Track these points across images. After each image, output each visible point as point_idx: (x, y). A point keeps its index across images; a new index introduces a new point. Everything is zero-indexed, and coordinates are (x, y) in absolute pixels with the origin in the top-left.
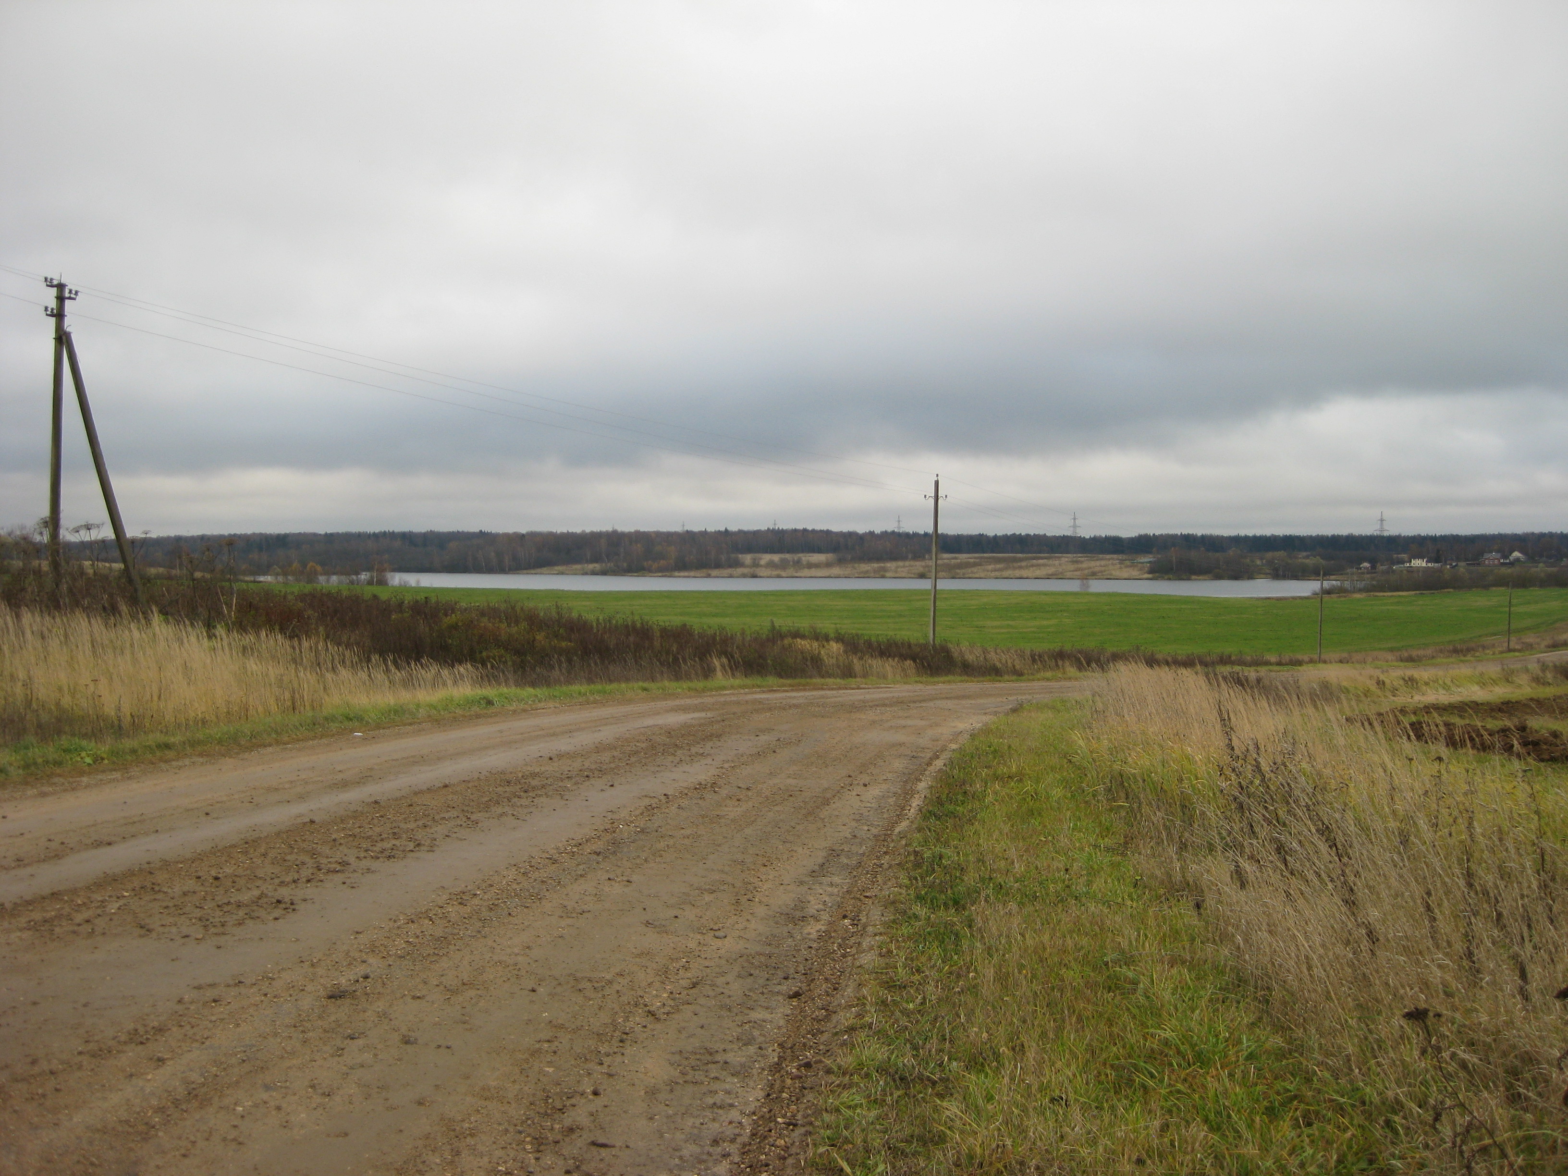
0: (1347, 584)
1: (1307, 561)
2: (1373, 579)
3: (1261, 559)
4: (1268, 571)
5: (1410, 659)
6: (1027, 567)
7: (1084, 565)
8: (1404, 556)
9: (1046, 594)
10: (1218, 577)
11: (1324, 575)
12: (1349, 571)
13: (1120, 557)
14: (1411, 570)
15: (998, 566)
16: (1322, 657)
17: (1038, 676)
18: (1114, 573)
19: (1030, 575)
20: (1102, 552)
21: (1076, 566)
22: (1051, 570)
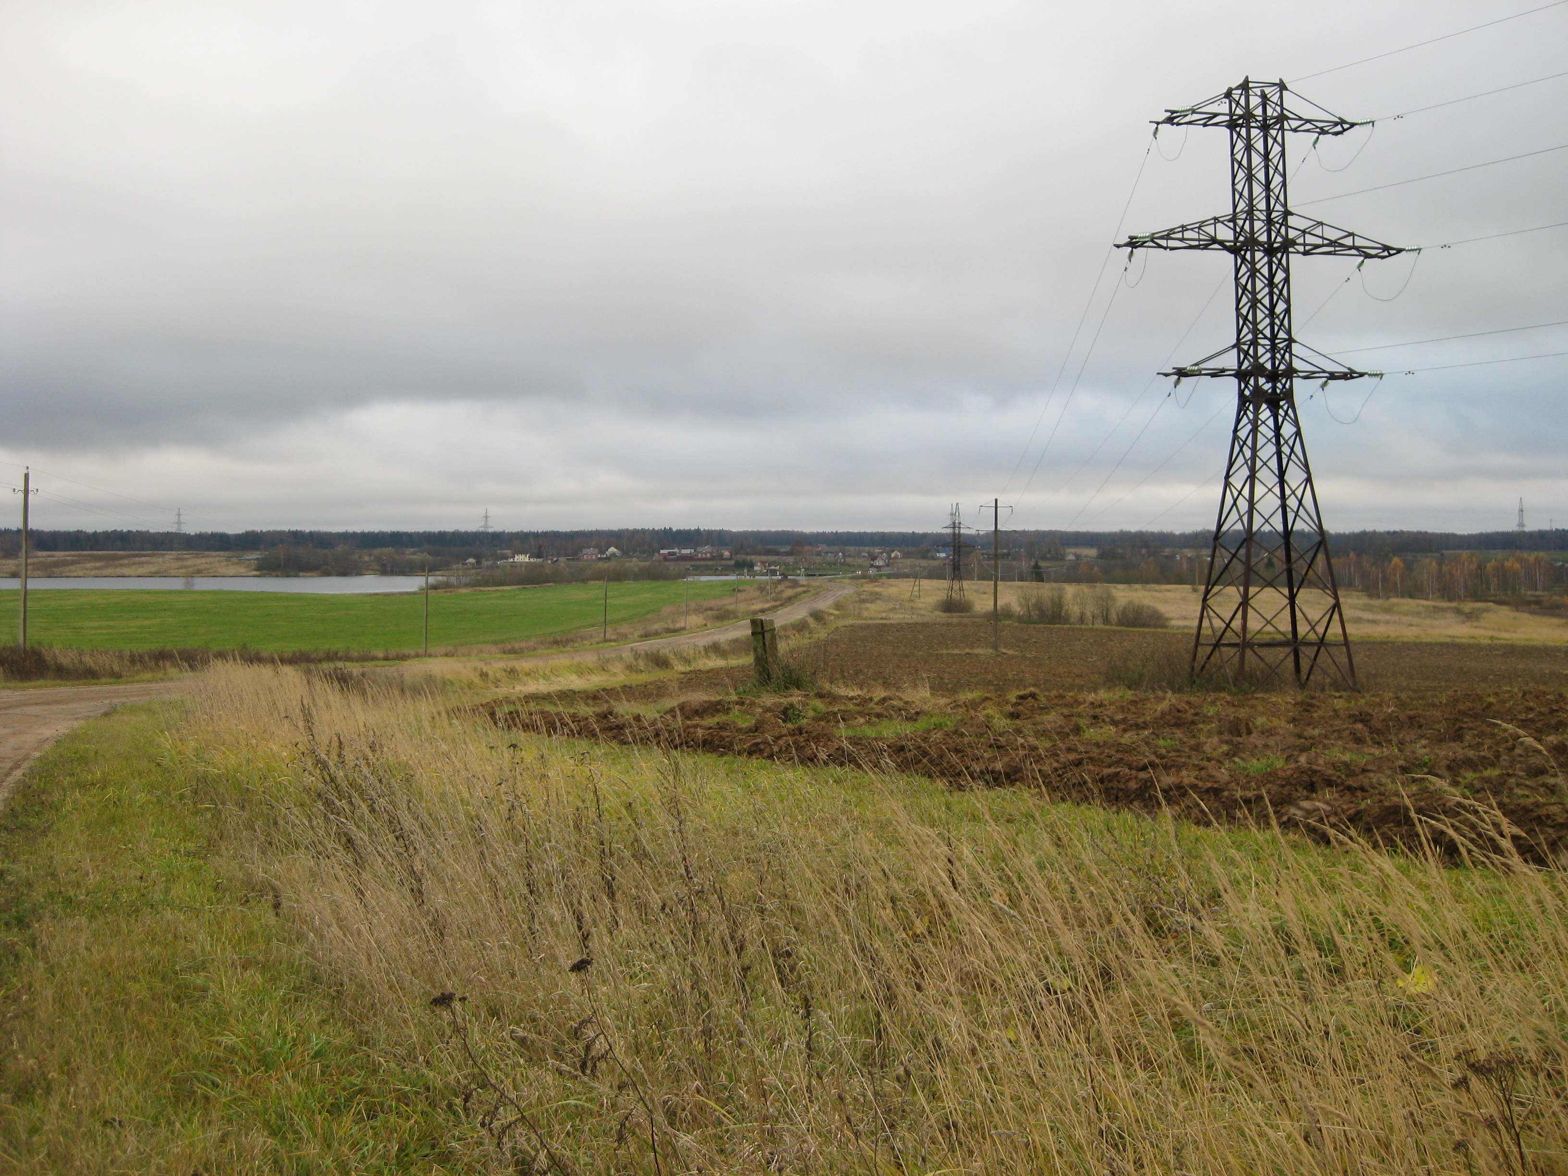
0: (453, 580)
1: (414, 557)
2: (478, 574)
3: (370, 555)
4: (376, 567)
5: (513, 651)
6: (129, 565)
7: (189, 563)
8: (508, 552)
9: (148, 592)
10: (327, 574)
11: (430, 570)
12: (455, 566)
13: (227, 554)
14: (514, 566)
15: (98, 564)
16: (429, 651)
17: (137, 678)
18: (220, 570)
19: (132, 574)
20: (208, 550)
21: (180, 563)
22: (153, 568)
